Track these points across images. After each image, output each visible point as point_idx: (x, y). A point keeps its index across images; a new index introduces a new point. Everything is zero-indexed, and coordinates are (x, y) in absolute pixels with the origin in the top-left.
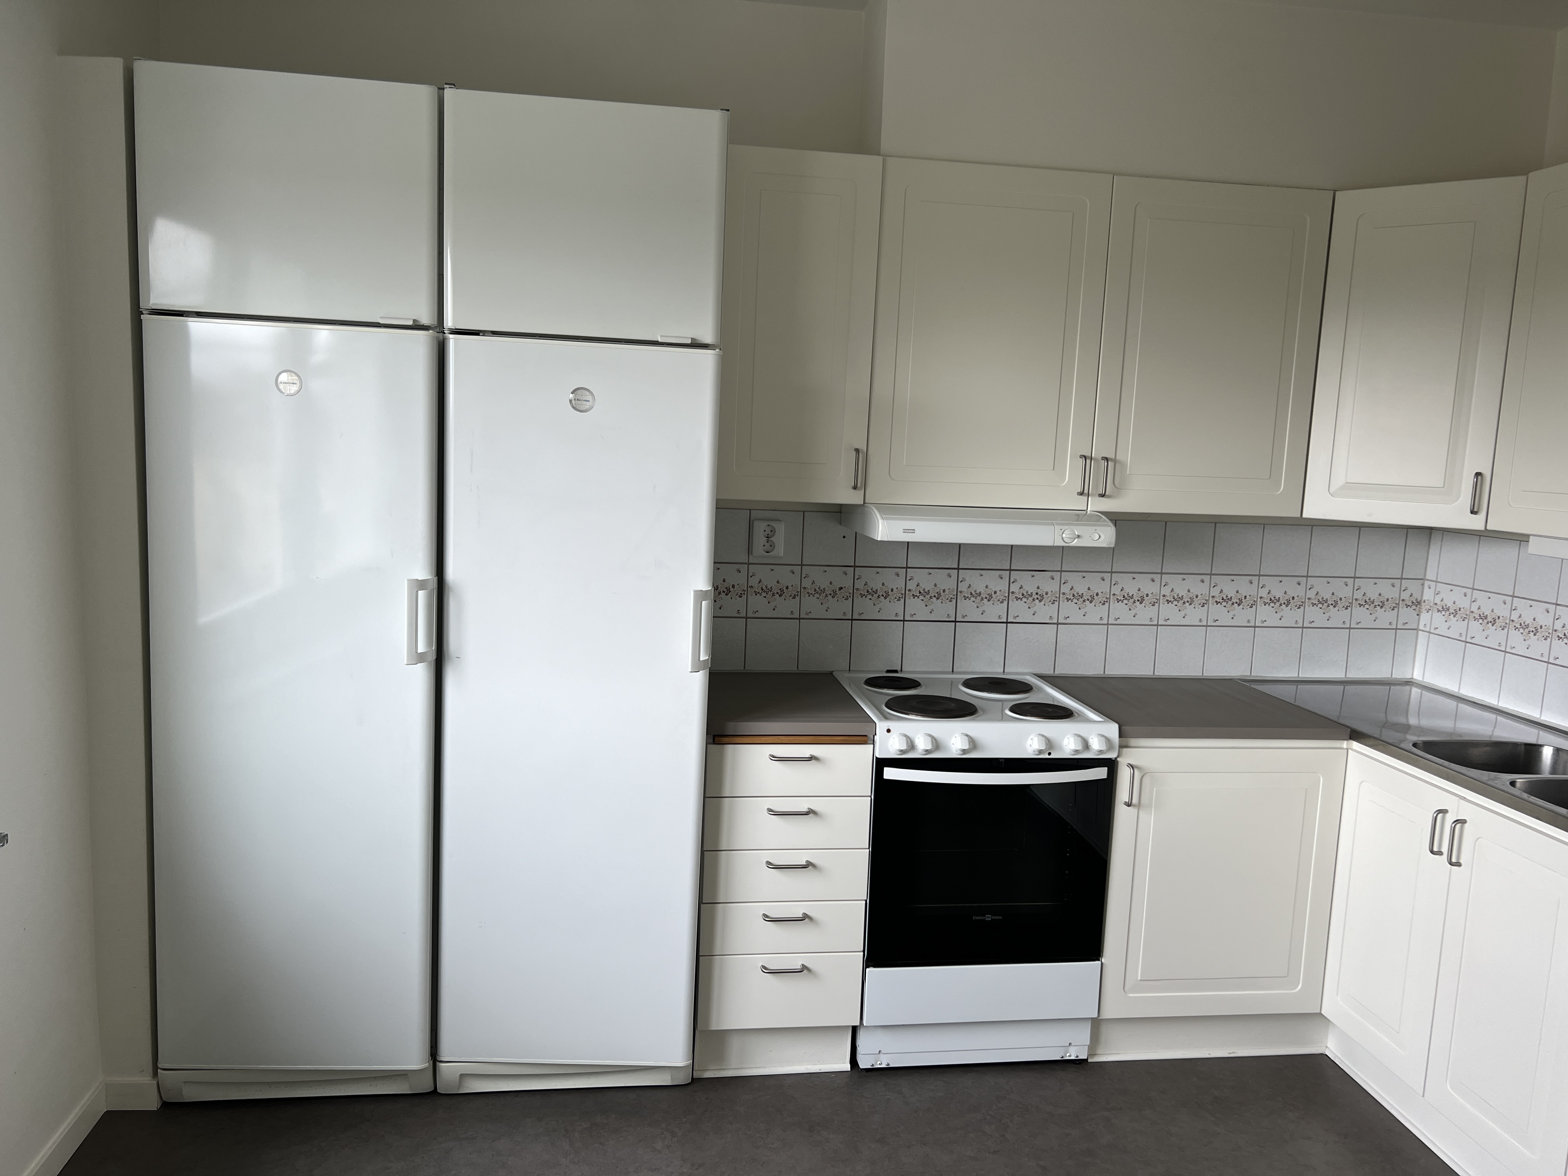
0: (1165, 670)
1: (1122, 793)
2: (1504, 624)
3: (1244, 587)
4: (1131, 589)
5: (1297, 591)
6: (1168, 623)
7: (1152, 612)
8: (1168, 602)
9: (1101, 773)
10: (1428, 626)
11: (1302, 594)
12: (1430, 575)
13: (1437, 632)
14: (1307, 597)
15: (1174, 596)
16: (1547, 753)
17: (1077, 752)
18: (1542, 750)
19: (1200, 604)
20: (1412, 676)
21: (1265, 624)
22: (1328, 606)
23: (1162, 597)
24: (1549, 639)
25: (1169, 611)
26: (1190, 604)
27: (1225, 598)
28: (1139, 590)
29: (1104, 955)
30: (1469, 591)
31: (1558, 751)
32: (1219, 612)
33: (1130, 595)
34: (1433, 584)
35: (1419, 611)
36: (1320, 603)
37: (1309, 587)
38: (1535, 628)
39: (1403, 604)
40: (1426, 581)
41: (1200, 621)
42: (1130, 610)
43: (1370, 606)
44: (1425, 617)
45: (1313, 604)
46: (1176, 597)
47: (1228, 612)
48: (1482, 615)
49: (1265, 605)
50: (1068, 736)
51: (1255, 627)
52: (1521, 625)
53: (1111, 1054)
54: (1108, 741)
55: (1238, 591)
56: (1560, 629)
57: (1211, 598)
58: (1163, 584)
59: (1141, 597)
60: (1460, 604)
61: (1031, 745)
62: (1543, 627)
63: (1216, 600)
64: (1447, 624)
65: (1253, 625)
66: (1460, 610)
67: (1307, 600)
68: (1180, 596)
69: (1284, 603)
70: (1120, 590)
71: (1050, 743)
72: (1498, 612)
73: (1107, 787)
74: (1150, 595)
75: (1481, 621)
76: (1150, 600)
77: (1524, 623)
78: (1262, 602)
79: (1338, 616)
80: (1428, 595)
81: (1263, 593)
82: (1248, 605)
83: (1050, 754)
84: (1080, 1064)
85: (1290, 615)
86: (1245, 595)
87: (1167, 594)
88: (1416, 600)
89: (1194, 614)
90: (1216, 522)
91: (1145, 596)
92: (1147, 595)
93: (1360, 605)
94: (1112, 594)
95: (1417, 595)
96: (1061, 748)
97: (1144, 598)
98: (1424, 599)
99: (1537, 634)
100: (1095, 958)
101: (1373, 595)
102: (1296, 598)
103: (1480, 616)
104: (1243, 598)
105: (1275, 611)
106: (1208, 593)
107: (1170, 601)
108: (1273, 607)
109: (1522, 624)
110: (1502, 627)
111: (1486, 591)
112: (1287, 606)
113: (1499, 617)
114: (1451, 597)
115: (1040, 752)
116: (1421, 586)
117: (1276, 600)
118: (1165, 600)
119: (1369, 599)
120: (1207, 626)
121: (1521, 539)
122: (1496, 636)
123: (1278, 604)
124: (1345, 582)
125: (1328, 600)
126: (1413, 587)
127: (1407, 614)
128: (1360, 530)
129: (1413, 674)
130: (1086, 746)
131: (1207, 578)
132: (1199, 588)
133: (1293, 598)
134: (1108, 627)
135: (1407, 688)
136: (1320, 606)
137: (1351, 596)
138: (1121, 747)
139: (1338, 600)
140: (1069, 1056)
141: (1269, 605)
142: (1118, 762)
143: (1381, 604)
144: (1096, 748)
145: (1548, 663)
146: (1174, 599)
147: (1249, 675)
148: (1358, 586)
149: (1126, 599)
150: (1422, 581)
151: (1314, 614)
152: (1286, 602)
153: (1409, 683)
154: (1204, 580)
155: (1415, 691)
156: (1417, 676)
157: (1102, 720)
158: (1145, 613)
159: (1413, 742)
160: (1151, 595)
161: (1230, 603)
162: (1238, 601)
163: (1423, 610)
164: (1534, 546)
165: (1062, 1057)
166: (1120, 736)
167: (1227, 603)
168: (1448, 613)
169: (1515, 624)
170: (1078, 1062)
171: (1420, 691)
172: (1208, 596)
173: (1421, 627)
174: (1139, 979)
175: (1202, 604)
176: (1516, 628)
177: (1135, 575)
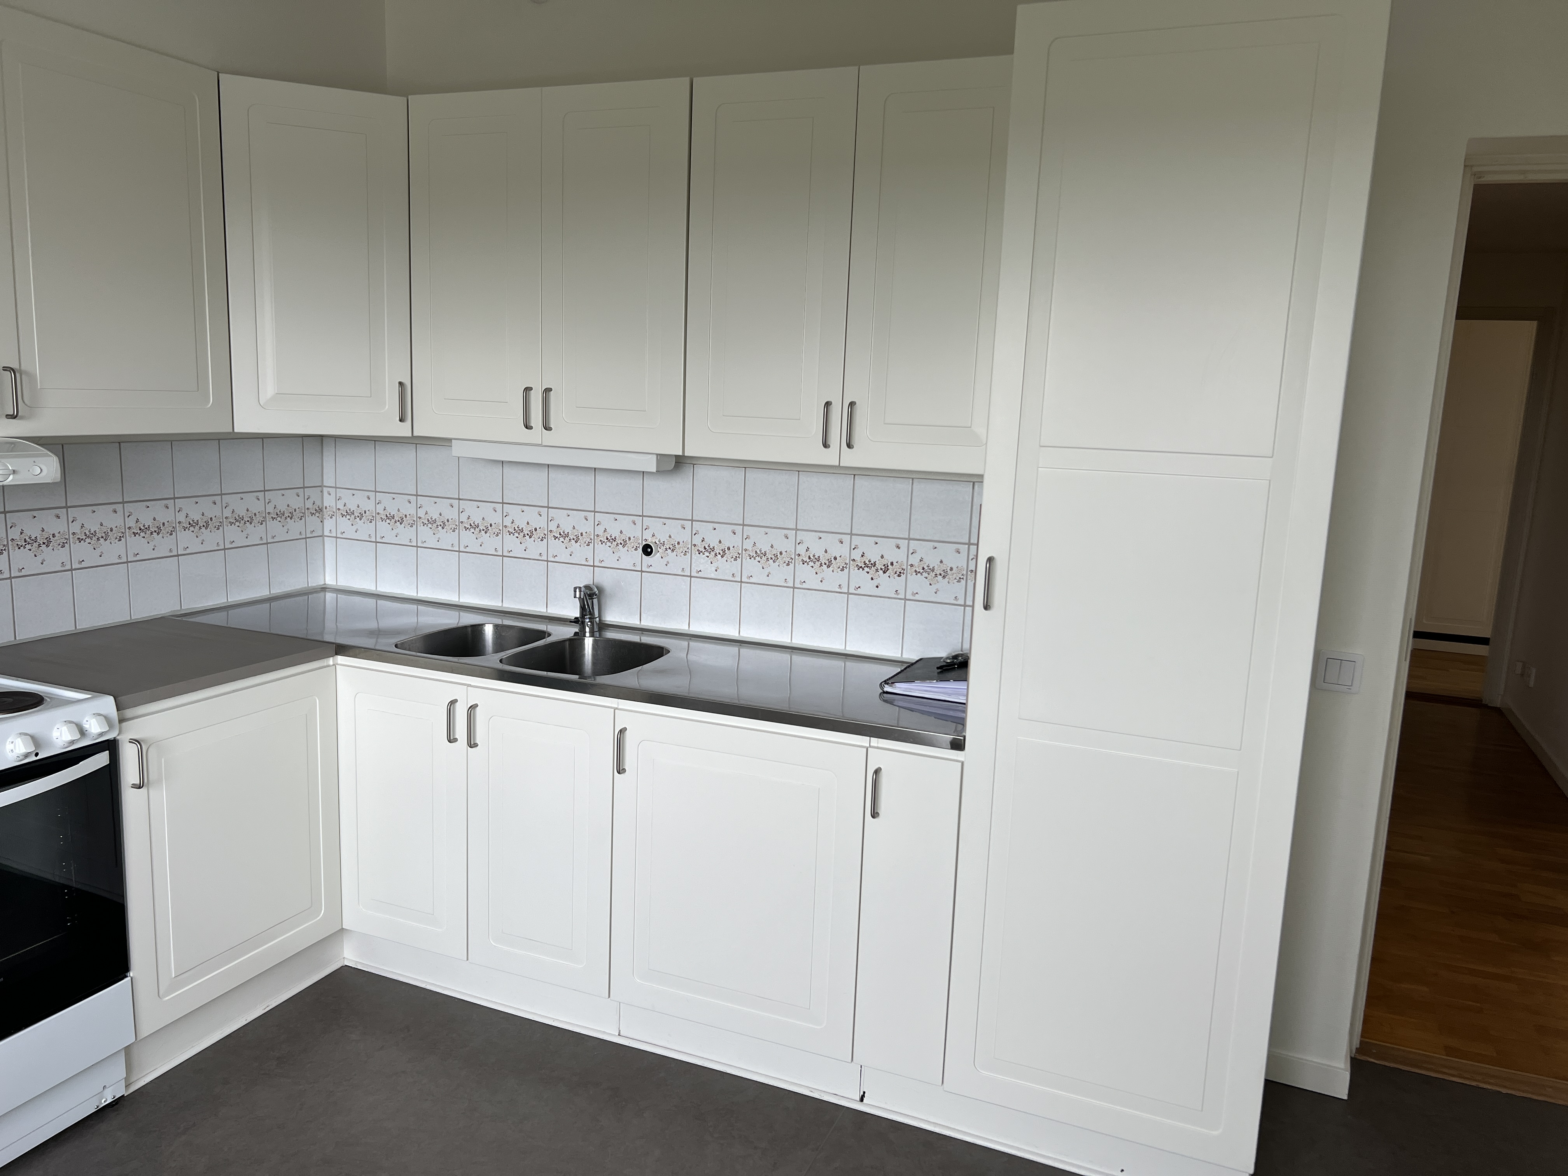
0: (85, 623)
1: (129, 773)
2: (412, 522)
3: (162, 514)
4: (32, 530)
5: (213, 511)
6: (84, 565)
7: (62, 555)
8: (80, 540)
9: (101, 760)
10: (334, 531)
11: (219, 514)
12: (329, 480)
13: (344, 536)
14: (224, 516)
15: (85, 533)
16: (489, 630)
17: (72, 742)
18: (485, 628)
19: (116, 538)
20: (325, 582)
21: (188, 551)
22: (245, 523)
23: (71, 536)
24: (457, 531)
25: (83, 551)
26: (106, 540)
27: (142, 528)
28: (43, 530)
29: (132, 969)
30: (372, 495)
31: (496, 627)
32: (138, 545)
33: (33, 538)
34: (332, 491)
35: (322, 518)
36: (237, 521)
37: (224, 505)
38: (443, 522)
39: (307, 512)
40: (324, 488)
41: (120, 558)
42: (35, 556)
43: (281, 518)
44: (329, 524)
45: (231, 523)
46: (88, 533)
47: (148, 543)
48: (389, 516)
49: (185, 530)
50: (57, 726)
51: (178, 556)
52: (428, 521)
53: (147, 1074)
54: (107, 719)
55: (154, 518)
56: (466, 521)
57: (127, 530)
58: (70, 520)
59: (47, 538)
60: (363, 507)
61: (12, 750)
62: (450, 520)
63: (133, 531)
64: (354, 528)
65: (176, 554)
66: (365, 513)
67: (224, 520)
68: (92, 532)
69: (204, 526)
70: (20, 533)
71: (36, 741)
72: (404, 512)
73: (111, 772)
74: (57, 535)
75: (388, 521)
76: (59, 541)
77: (431, 519)
78: (181, 527)
79: (256, 532)
80: (329, 501)
81: (181, 517)
82: (168, 533)
83: (37, 755)
84: (117, 1104)
85: (211, 538)
86: (162, 522)
87: (78, 531)
88: (319, 507)
89: (112, 550)
90: (119, 442)
91: (51, 537)
92: (54, 536)
93: (273, 518)
94: (9, 539)
95: (318, 503)
96: (49, 744)
97: (50, 539)
98: (325, 505)
99: (445, 527)
100: (122, 976)
101: (282, 507)
102: (214, 519)
103: (387, 516)
104: (161, 526)
105: (195, 535)
106: (123, 525)
107: (82, 540)
108: (193, 532)
109: (430, 519)
110: (411, 524)
111: (389, 493)
112: (206, 528)
113: (406, 516)
114: (352, 502)
115: (27, 755)
116: (321, 493)
117: (195, 523)
118: (76, 539)
119: (280, 511)
120: (127, 562)
121: (446, 442)
122: (405, 533)
123: (197, 527)
124: (257, 496)
125: (244, 517)
126: (313, 494)
127: (312, 521)
128: (263, 440)
129: (325, 580)
130: (83, 732)
131: (119, 507)
132: (113, 520)
133: (211, 519)
134: (11, 581)
135: (322, 594)
136: (237, 524)
137: (264, 510)
138: (121, 721)
139: (253, 516)
140: (105, 1102)
141: (189, 529)
142: (118, 740)
143: (290, 515)
144: (96, 729)
145: (459, 551)
146: (86, 535)
147: (180, 609)
148: (269, 499)
149: (29, 543)
150: (320, 488)
151: (233, 533)
152: (205, 524)
153: (324, 589)
154: (117, 510)
155: (329, 596)
156: (330, 581)
157: (90, 696)
158: (54, 557)
159: (394, 644)
160: (59, 535)
161: (148, 532)
162: (156, 529)
163: (326, 516)
164: (457, 449)
165: (98, 1107)
166: (118, 710)
167: (145, 533)
168: (353, 516)
169: (422, 521)
170: (114, 1103)
171: (335, 595)
172: (124, 528)
173: (326, 533)
174: (173, 976)
175: (118, 538)
176: (424, 524)
177: (35, 513)
